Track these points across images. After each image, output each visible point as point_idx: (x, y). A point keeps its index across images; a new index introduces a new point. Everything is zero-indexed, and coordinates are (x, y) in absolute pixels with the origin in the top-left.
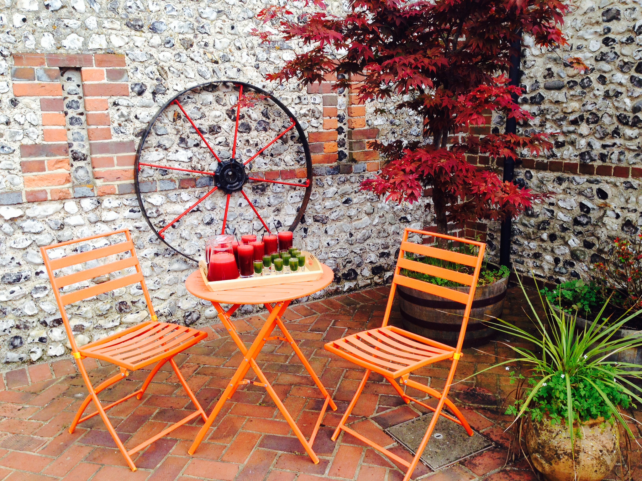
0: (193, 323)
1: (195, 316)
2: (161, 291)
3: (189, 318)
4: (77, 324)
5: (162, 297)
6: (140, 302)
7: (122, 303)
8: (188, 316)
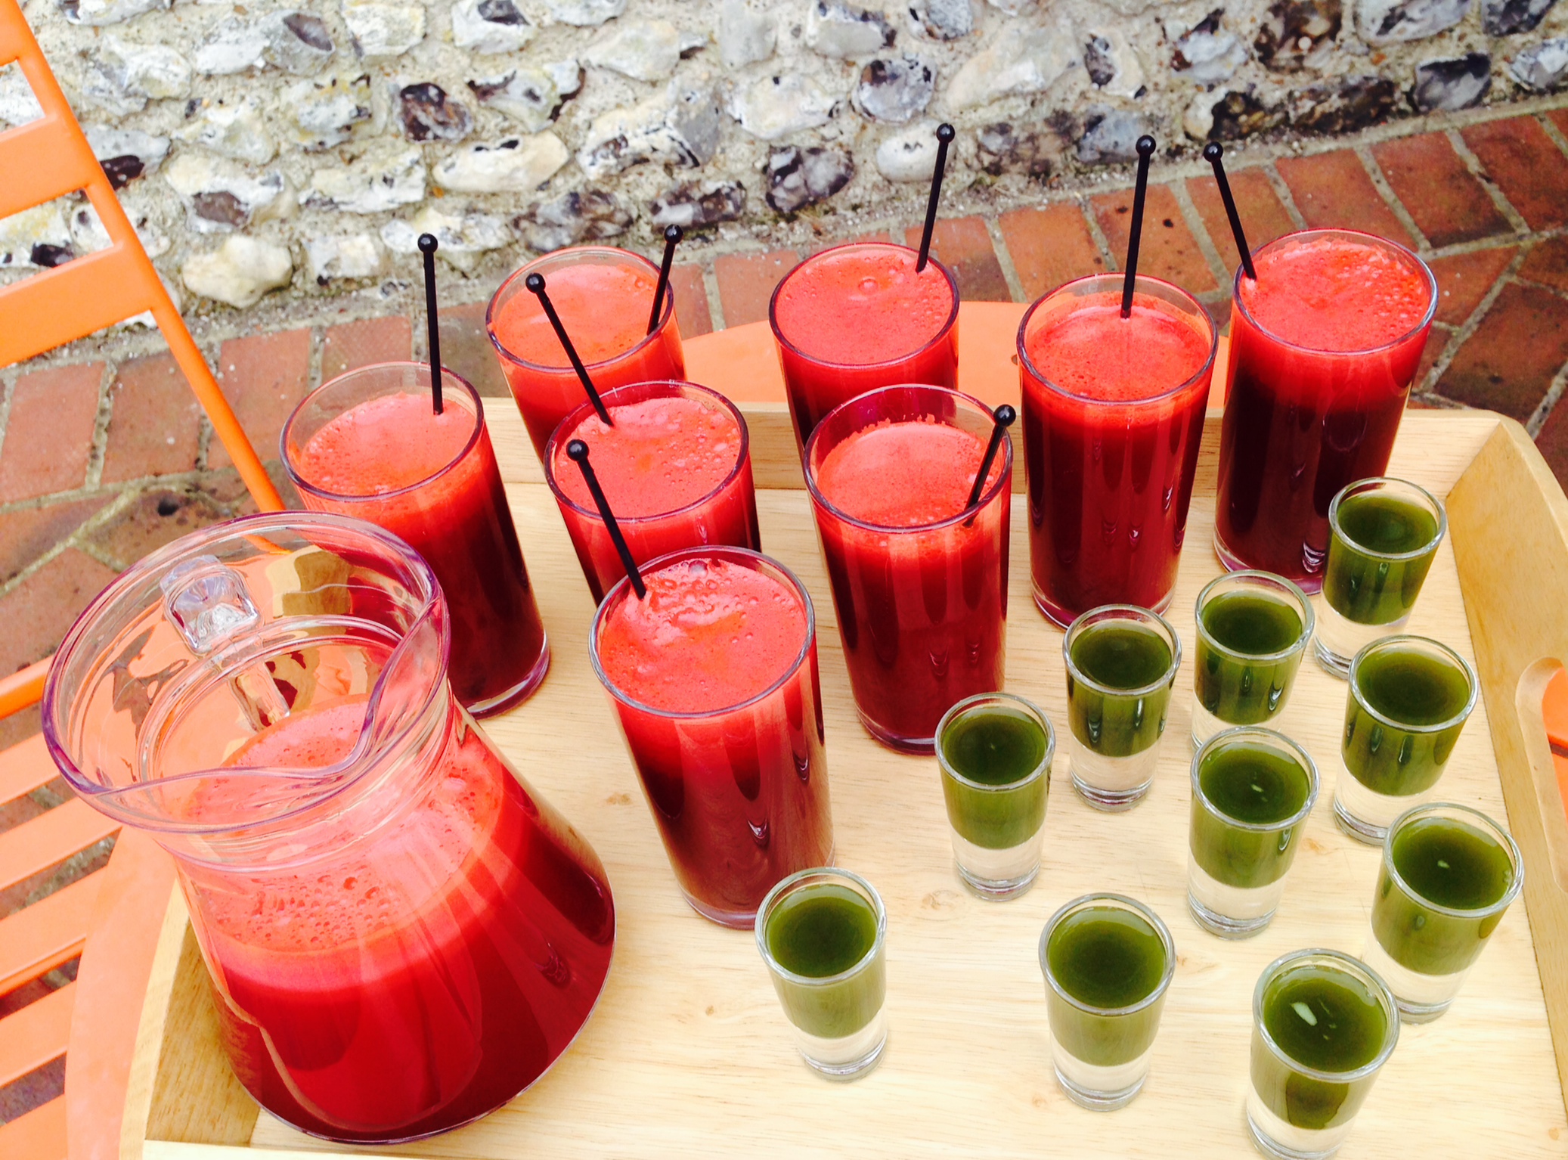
0: (809, 202)
1: (821, 173)
2: (628, 30)
3: (792, 180)
4: (206, 187)
5: (637, 66)
6: (516, 89)
7: (416, 92)
8: (785, 172)
